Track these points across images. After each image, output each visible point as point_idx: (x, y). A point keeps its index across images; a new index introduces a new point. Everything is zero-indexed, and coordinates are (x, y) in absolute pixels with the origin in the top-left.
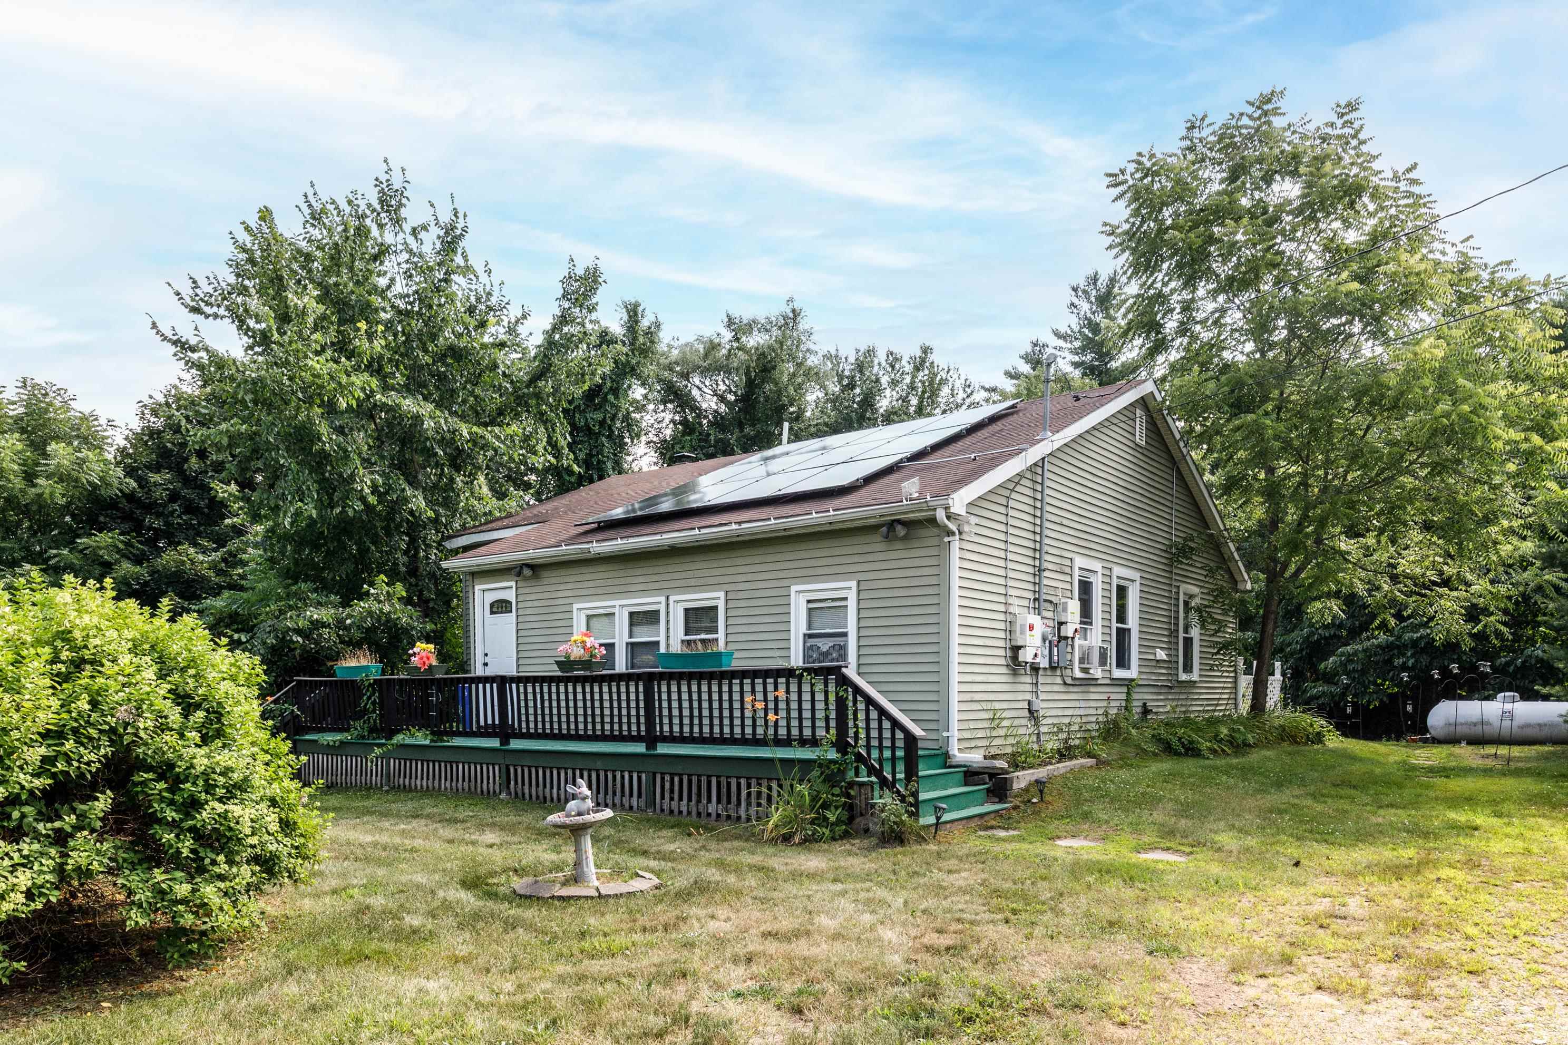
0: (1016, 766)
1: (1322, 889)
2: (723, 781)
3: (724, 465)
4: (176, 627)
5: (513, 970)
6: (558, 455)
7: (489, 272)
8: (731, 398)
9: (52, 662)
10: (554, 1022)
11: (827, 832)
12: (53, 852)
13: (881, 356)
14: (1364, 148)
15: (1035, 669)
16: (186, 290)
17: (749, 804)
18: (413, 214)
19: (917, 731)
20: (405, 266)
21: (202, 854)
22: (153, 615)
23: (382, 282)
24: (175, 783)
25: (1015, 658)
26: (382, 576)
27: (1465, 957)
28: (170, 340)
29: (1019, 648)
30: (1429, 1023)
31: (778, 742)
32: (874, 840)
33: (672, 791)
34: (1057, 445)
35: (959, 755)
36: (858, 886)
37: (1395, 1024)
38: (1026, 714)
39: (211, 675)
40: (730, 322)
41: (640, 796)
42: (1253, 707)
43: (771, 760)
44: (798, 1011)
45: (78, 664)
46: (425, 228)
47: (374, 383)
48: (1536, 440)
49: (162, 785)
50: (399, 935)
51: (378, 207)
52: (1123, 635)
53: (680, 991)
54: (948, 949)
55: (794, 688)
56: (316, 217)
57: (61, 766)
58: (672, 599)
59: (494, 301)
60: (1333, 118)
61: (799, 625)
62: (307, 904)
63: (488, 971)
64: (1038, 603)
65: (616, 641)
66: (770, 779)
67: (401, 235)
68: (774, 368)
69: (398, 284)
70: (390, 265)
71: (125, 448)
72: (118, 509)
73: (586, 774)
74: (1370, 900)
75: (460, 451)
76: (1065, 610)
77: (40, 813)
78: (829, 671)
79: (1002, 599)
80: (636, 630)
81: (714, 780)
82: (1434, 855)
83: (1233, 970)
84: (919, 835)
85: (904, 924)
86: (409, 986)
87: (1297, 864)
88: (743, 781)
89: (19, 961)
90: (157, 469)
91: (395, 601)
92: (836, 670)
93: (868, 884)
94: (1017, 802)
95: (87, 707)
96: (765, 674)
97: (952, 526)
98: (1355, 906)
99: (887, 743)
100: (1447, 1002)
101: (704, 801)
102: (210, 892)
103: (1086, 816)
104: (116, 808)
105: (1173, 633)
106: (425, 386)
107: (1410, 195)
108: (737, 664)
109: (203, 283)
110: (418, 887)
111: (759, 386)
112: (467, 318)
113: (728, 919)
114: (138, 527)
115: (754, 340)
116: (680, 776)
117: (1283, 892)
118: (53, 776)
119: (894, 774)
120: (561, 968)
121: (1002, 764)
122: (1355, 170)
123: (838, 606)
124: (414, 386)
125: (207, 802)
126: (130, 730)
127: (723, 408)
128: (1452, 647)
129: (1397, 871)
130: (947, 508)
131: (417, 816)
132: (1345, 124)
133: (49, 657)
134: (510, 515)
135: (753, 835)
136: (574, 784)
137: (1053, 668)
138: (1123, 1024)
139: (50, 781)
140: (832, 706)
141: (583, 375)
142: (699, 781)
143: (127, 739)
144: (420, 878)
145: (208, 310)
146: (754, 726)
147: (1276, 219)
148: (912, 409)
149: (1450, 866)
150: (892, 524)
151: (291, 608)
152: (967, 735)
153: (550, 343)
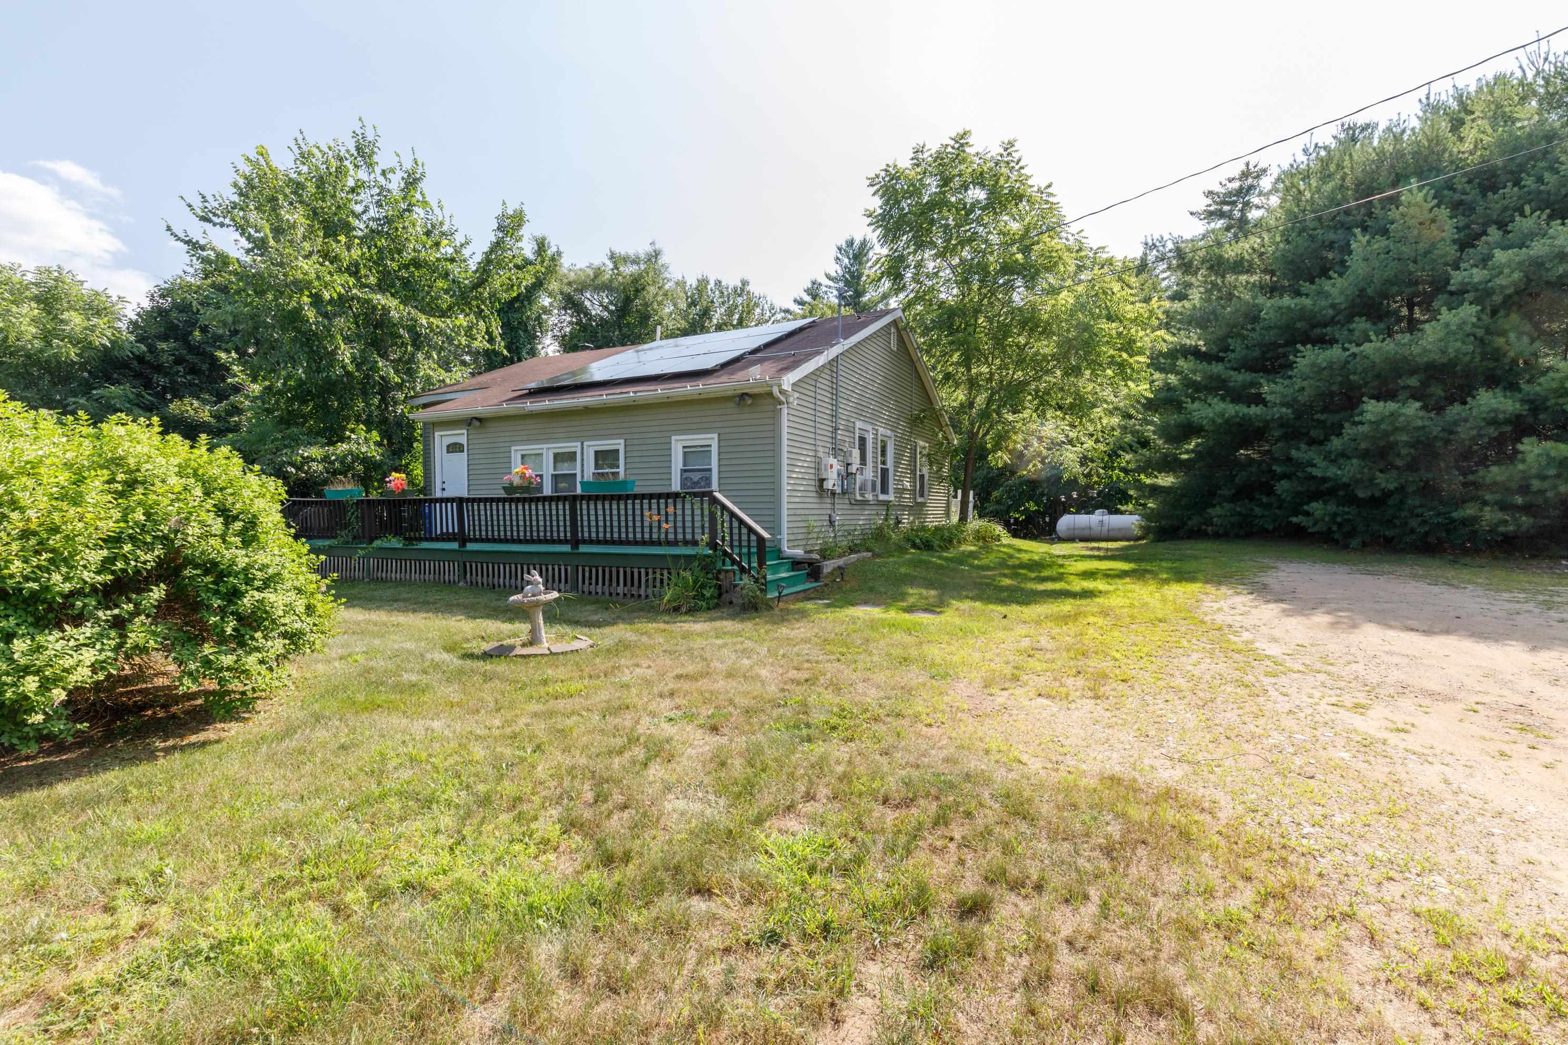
0: (824, 558)
1: (1024, 632)
2: (628, 570)
3: (617, 353)
4: (213, 457)
5: (498, 710)
6: (491, 340)
7: (441, 207)
8: (612, 308)
9: (109, 482)
10: (538, 747)
11: (704, 604)
12: (113, 634)
13: (712, 285)
14: (1023, 171)
15: (833, 494)
16: (197, 203)
17: (647, 586)
18: (383, 160)
19: (766, 535)
20: (376, 198)
21: (243, 632)
22: (192, 447)
23: (359, 209)
24: (221, 576)
25: (821, 486)
26: (362, 426)
27: (1117, 671)
28: (182, 241)
29: (823, 480)
30: (1108, 714)
31: (669, 543)
32: (738, 609)
33: (590, 578)
34: (846, 348)
35: (787, 550)
36: (735, 640)
37: (1089, 716)
38: (827, 523)
39: (246, 493)
40: (612, 257)
41: (566, 582)
42: (960, 519)
43: (664, 556)
44: (714, 729)
45: (131, 484)
46: (392, 171)
47: (352, 281)
48: (1125, 355)
49: (209, 579)
50: (399, 688)
51: (355, 154)
52: (885, 472)
53: (626, 720)
54: (807, 681)
55: (679, 506)
56: (305, 157)
57: (120, 565)
58: (586, 444)
59: (445, 228)
60: (1002, 151)
61: (677, 463)
62: (321, 668)
63: (478, 711)
64: (836, 451)
65: (544, 473)
66: (662, 569)
67: (373, 175)
68: (643, 289)
69: (371, 211)
70: (365, 196)
71: (137, 321)
72: (130, 369)
73: (538, 567)
74: (1053, 638)
75: (419, 335)
76: (851, 455)
77: (99, 603)
78: (703, 494)
79: (813, 448)
80: (559, 465)
81: (621, 570)
82: (1083, 609)
83: (986, 687)
84: (767, 605)
85: (772, 665)
86: (418, 727)
87: (1005, 617)
88: (643, 571)
89: (81, 723)
90: (165, 338)
91: (372, 444)
92: (710, 494)
93: (740, 639)
94: (827, 581)
95: (143, 518)
96: (659, 496)
97: (783, 399)
98: (1044, 641)
99: (744, 543)
100: (1115, 700)
101: (614, 584)
102: (251, 661)
103: (871, 590)
104: (169, 598)
105: (913, 472)
106: (393, 286)
107: (1047, 202)
108: (637, 490)
109: (210, 198)
110: (409, 652)
111: (633, 301)
112: (424, 238)
113: (649, 667)
114: (148, 385)
115: (629, 270)
116: (597, 568)
117: (1001, 635)
118: (113, 572)
119: (749, 563)
120: (534, 707)
121: (816, 556)
122: (1018, 185)
123: (705, 451)
124: (383, 286)
125: (247, 592)
126: (179, 536)
127: (605, 314)
128: (1073, 482)
129: (1065, 619)
130: (780, 386)
131: (396, 600)
132: (1009, 154)
133: (106, 478)
134: (458, 383)
135: (653, 607)
136: (529, 573)
137: (844, 493)
138: (930, 725)
139: (110, 577)
140: (706, 519)
141: (512, 286)
142: (611, 572)
143: (178, 543)
144: (410, 645)
145: (215, 219)
146: (651, 532)
147: (972, 211)
148: (735, 322)
149: (1093, 615)
150: (743, 396)
151: (286, 447)
152: (792, 537)
153: (487, 261)
